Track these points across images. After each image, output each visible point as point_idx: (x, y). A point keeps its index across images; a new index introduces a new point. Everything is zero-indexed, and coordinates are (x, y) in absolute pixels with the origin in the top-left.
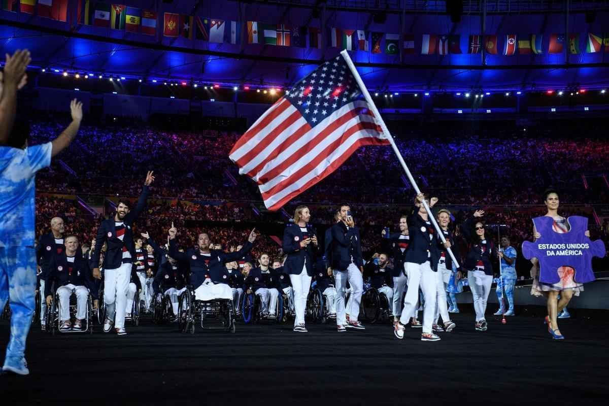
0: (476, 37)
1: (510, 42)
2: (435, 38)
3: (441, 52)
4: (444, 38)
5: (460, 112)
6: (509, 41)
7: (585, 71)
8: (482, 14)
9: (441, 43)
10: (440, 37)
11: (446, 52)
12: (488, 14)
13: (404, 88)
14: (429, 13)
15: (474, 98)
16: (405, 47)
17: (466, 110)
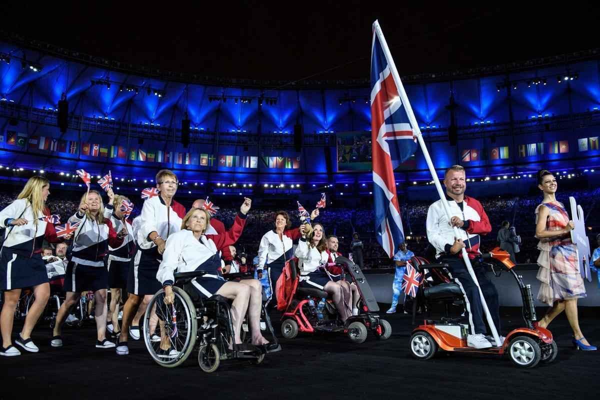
0: (74, 142)
1: (96, 148)
2: (48, 140)
3: (52, 149)
4: (55, 140)
5: (63, 184)
6: (94, 148)
7: (137, 169)
8: (80, 130)
9: (52, 143)
10: (52, 139)
11: (55, 150)
12: (83, 130)
13: (27, 166)
14: (47, 124)
15: (72, 177)
16: (30, 142)
17: (67, 183)
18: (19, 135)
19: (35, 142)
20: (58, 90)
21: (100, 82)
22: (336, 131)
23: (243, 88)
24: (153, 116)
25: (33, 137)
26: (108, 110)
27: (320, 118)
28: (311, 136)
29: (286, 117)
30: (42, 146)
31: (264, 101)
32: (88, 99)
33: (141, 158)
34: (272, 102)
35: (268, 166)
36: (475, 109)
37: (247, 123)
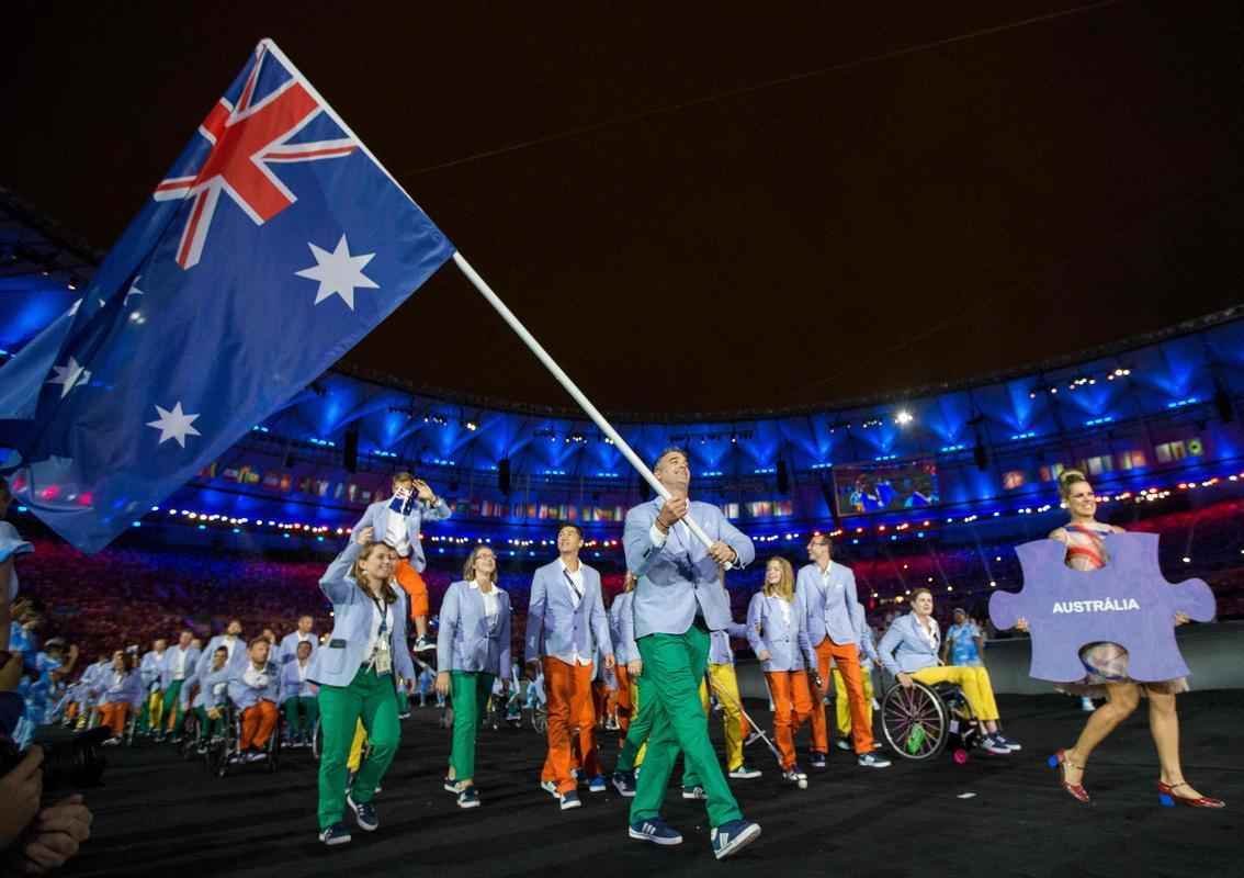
0: (519, 504)
2: (491, 504)
3: (496, 514)
4: (498, 504)
5: (512, 553)
8: (526, 489)
9: (496, 507)
10: (495, 503)
11: (500, 515)
12: (529, 489)
13: (471, 535)
14: (489, 486)
18: (460, 501)
19: (476, 507)
20: (501, 447)
21: (545, 434)
22: (834, 463)
23: (711, 422)
24: (609, 465)
25: (474, 502)
26: (557, 462)
27: (811, 449)
28: (803, 472)
29: (768, 452)
30: (485, 512)
31: (737, 436)
32: (534, 454)
33: (596, 518)
34: (746, 435)
35: (752, 514)
36: (1009, 420)
37: (721, 465)
